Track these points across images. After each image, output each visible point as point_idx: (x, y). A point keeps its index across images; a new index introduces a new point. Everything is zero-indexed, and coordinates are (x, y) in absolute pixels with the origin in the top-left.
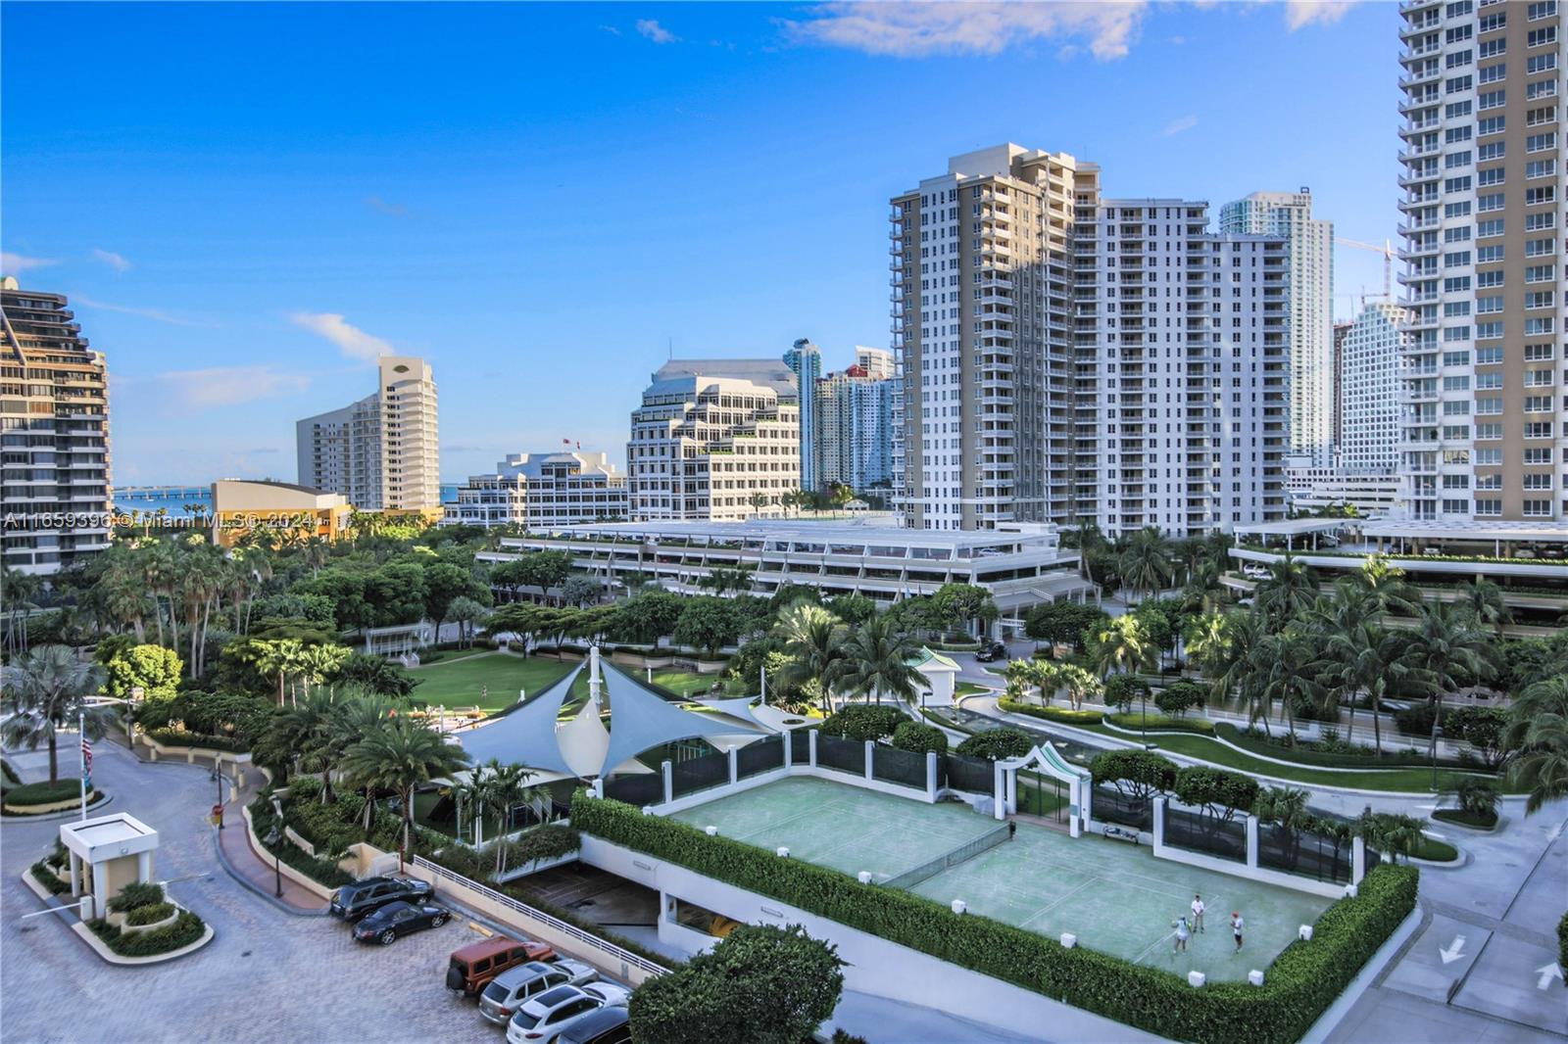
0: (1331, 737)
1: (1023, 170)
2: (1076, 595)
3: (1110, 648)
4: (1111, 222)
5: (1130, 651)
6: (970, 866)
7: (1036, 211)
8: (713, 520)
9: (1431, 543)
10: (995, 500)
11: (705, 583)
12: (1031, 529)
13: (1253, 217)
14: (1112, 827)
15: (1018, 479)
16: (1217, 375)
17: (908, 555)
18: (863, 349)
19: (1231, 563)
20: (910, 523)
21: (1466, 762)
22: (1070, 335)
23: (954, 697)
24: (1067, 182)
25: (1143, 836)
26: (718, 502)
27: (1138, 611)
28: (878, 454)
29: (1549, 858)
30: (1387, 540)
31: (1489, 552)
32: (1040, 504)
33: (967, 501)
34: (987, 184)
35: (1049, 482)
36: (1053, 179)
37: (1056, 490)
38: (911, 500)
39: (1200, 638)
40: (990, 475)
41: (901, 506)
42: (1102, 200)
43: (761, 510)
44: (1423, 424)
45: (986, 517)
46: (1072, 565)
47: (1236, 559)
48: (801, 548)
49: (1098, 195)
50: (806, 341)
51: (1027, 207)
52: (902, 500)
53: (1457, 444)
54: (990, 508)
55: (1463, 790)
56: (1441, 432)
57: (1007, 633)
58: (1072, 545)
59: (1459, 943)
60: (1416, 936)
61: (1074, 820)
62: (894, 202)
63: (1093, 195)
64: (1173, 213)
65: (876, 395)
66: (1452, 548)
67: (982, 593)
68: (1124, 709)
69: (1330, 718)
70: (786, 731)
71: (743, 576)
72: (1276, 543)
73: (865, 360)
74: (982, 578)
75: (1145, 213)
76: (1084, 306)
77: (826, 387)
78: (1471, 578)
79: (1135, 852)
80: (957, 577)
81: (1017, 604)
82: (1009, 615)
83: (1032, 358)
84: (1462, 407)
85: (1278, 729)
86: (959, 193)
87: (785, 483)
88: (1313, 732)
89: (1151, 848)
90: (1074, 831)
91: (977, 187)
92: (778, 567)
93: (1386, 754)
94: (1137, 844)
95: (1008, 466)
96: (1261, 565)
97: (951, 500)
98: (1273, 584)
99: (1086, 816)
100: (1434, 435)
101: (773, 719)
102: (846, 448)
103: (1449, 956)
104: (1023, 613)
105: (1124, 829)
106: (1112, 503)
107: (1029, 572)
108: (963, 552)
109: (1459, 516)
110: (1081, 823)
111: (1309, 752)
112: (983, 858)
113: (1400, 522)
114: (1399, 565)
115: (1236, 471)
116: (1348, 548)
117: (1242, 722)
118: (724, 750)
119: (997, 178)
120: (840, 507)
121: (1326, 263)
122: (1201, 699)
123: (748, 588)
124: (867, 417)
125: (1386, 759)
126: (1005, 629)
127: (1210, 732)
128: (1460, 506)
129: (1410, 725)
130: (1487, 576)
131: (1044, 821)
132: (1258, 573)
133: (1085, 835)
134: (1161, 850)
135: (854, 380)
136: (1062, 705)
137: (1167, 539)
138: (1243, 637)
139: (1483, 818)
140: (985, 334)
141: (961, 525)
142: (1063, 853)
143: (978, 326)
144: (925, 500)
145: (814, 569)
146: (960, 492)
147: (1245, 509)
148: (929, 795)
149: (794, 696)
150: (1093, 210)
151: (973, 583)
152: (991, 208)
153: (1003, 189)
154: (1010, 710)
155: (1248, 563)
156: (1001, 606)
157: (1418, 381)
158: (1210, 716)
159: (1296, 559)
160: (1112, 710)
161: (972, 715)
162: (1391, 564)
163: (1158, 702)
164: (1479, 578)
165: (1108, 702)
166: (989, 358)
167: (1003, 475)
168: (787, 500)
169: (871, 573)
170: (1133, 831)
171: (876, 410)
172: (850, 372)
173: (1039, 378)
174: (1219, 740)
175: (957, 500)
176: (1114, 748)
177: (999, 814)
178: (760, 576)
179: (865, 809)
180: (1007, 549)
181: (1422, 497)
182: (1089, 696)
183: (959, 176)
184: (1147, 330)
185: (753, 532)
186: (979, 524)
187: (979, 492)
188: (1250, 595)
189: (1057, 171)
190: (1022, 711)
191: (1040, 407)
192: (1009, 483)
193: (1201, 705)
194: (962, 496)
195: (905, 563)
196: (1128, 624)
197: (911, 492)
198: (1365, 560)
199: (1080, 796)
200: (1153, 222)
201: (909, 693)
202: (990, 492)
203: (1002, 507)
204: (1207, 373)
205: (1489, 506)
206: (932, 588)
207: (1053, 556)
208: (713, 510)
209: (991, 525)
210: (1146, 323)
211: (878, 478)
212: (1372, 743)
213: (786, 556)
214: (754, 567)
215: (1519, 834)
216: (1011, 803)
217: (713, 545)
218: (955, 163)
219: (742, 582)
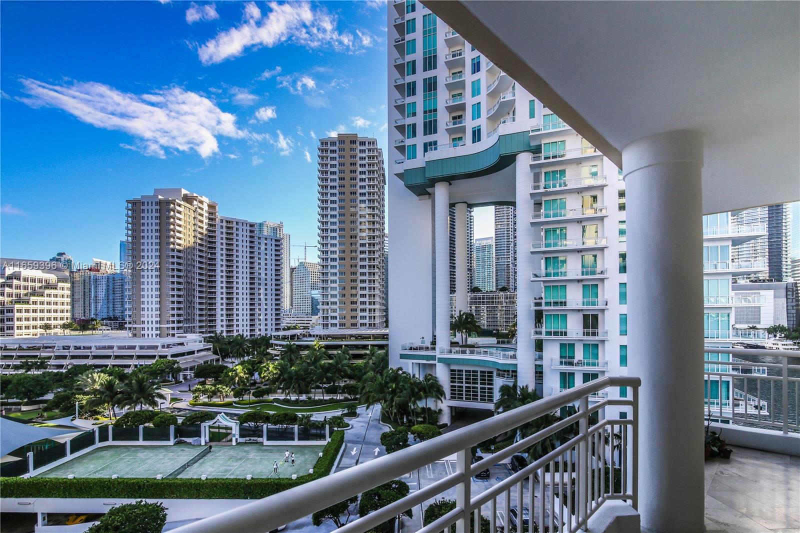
0: (310, 398)
1: (188, 199)
2: (212, 361)
3: (232, 379)
4: (222, 224)
5: (241, 378)
6: (197, 464)
7: (193, 216)
8: (16, 337)
9: (329, 336)
10: (175, 325)
11: (16, 367)
12: (191, 336)
13: (265, 229)
14: (248, 439)
15: (185, 317)
16: (260, 282)
17: (137, 349)
18: (98, 260)
19: (272, 345)
20: (135, 335)
21: (346, 399)
22: (206, 263)
23: (170, 404)
24: (205, 207)
25: (260, 440)
26: (19, 328)
27: (242, 364)
28: (105, 306)
29: (371, 422)
30: (317, 336)
31: (345, 338)
32: (194, 327)
33: (162, 326)
34: (173, 202)
35: (198, 318)
36: (200, 205)
37: (200, 321)
38: (135, 326)
39: (265, 371)
40: (173, 315)
41: (130, 329)
42: (219, 215)
43: (48, 331)
44: (325, 301)
45: (171, 332)
46: (209, 349)
47: (272, 344)
48: (77, 348)
49: (217, 214)
50: (64, 254)
51: (190, 214)
52: (130, 326)
53: (334, 307)
54: (173, 328)
55: (349, 407)
56: (330, 303)
57: (185, 377)
58: (208, 342)
59: (355, 449)
60: (344, 451)
61: (234, 439)
62: (128, 202)
63: (215, 213)
64: (245, 225)
65: (105, 281)
66: (334, 337)
67: (175, 362)
68: (241, 399)
69: (307, 392)
70: (96, 428)
71: (42, 363)
72: (284, 338)
73: (98, 265)
74: (172, 356)
75: (235, 223)
76: (211, 253)
77: (76, 275)
78: (341, 346)
79: (257, 446)
80: (161, 357)
81: (189, 366)
82: (186, 369)
83: (191, 271)
84: (335, 296)
85: (294, 398)
86: (160, 203)
87: (62, 319)
88: (303, 397)
89: (262, 443)
90: (234, 443)
91: (168, 203)
92: (64, 357)
93: (326, 400)
94: (257, 443)
95: (181, 312)
96: (280, 345)
97: (155, 326)
98: (286, 352)
99: (237, 437)
100: (328, 304)
101: (86, 425)
102: (87, 303)
103: (353, 453)
104: (192, 369)
105: (252, 438)
106: (222, 326)
107: (193, 353)
108: (163, 347)
109: (335, 328)
110: (237, 439)
111: (304, 403)
112: (201, 461)
113: (319, 331)
114: (323, 343)
115: (266, 314)
116: (305, 339)
117: (282, 397)
118: (62, 441)
119: (177, 201)
120: (94, 329)
121: (288, 247)
122: (268, 392)
123: (46, 368)
124: (100, 289)
125: (326, 402)
126: (184, 375)
127: (272, 402)
128: (335, 325)
129: (330, 391)
130: (345, 345)
131: (221, 443)
132: (280, 348)
133: (238, 444)
134: (266, 443)
135: (92, 273)
136: (215, 400)
137: (247, 338)
138: (283, 370)
139: (353, 414)
140: (171, 260)
141: (160, 335)
142: (232, 453)
143: (168, 256)
144: (142, 326)
145: (87, 357)
146: (160, 322)
147: (269, 327)
148: (172, 442)
149: (94, 414)
150: (215, 219)
151: (169, 358)
152: (174, 212)
153: (180, 205)
154: (194, 405)
155: (277, 345)
156: (183, 367)
157: (323, 288)
158: (271, 397)
159: (292, 343)
160: (237, 399)
161: (180, 410)
162: (321, 343)
163: (253, 395)
164: (343, 346)
165: (235, 396)
166: (173, 270)
167: (179, 315)
168: (64, 327)
169: (117, 357)
170: (255, 439)
171: (104, 287)
172: (90, 270)
173: (194, 279)
174: (275, 404)
175: (158, 326)
176: (242, 413)
177: (203, 443)
178: (52, 362)
179: (141, 455)
180: (182, 344)
181: (325, 322)
182: (227, 396)
183: (160, 197)
184: (235, 264)
185: (45, 342)
186: (168, 335)
187: (168, 322)
188: (278, 356)
189: (201, 202)
190: (200, 405)
191: (194, 290)
192: (182, 318)
193: (268, 395)
194: (160, 324)
195: (137, 352)
196: (239, 368)
197: (135, 322)
198: (314, 343)
199: (236, 430)
200: (237, 227)
201: (154, 404)
202: (173, 322)
203: (178, 328)
204: (256, 281)
205: (342, 325)
206: (150, 362)
207: (201, 346)
208: (17, 332)
209: (173, 335)
210: (235, 262)
211: (105, 316)
212: (322, 398)
213: (69, 352)
214: (50, 358)
215: (362, 417)
216: (207, 439)
217: (20, 349)
218: (157, 191)
219: (42, 365)
